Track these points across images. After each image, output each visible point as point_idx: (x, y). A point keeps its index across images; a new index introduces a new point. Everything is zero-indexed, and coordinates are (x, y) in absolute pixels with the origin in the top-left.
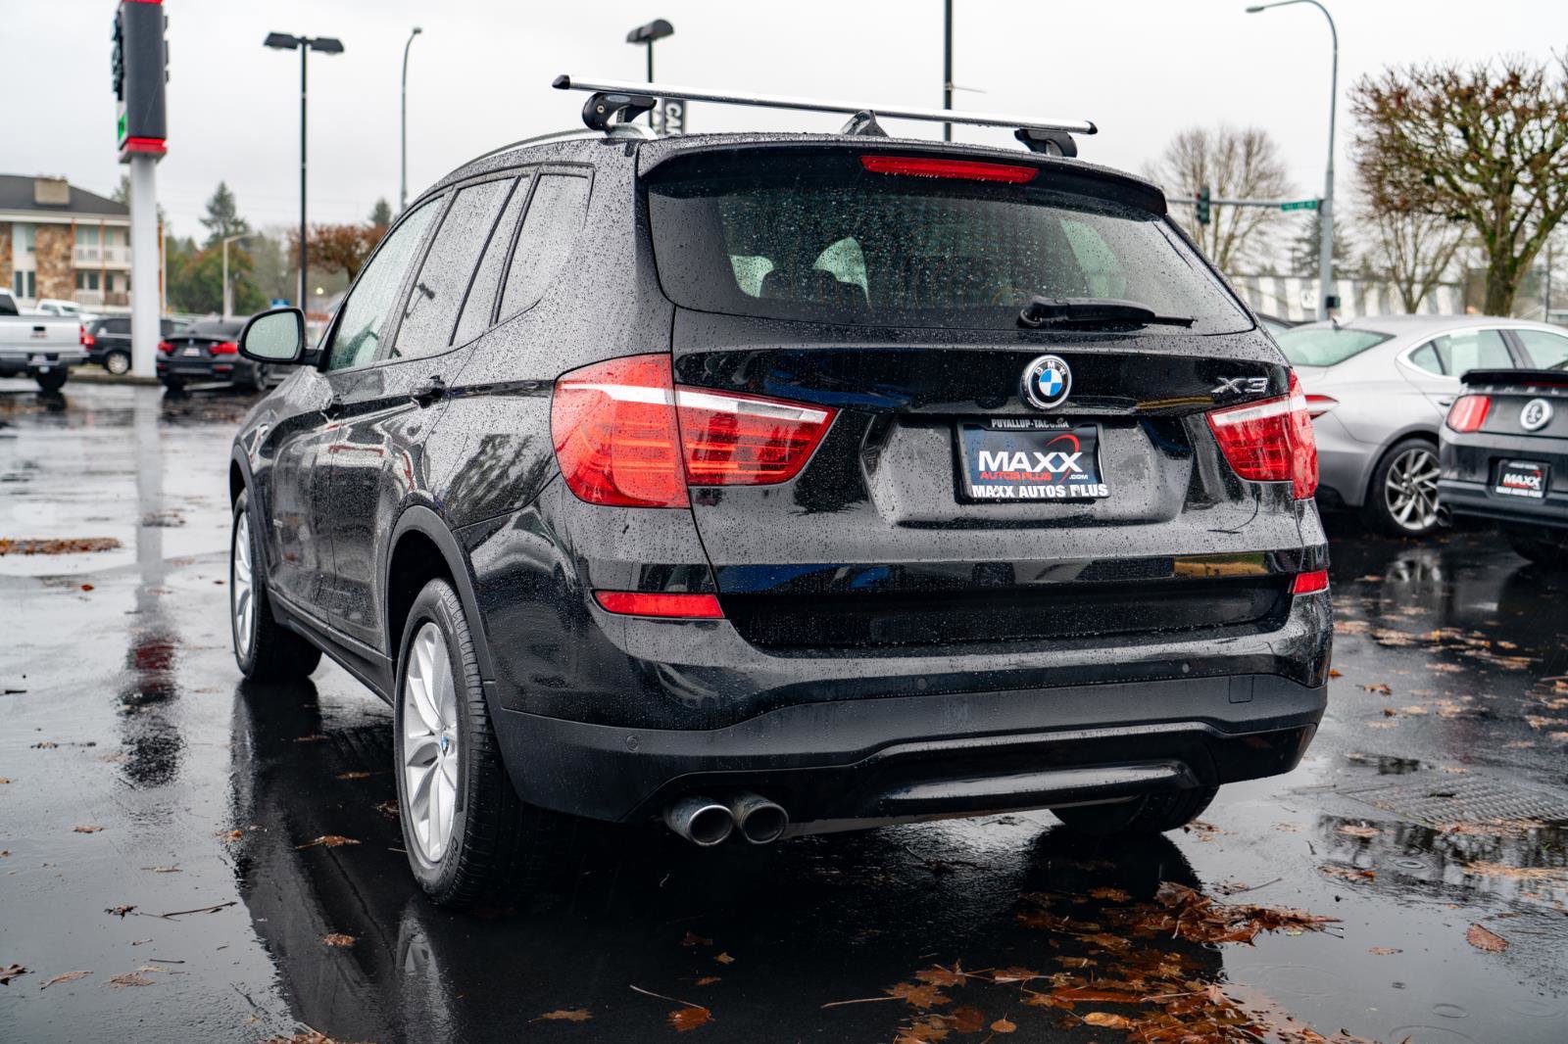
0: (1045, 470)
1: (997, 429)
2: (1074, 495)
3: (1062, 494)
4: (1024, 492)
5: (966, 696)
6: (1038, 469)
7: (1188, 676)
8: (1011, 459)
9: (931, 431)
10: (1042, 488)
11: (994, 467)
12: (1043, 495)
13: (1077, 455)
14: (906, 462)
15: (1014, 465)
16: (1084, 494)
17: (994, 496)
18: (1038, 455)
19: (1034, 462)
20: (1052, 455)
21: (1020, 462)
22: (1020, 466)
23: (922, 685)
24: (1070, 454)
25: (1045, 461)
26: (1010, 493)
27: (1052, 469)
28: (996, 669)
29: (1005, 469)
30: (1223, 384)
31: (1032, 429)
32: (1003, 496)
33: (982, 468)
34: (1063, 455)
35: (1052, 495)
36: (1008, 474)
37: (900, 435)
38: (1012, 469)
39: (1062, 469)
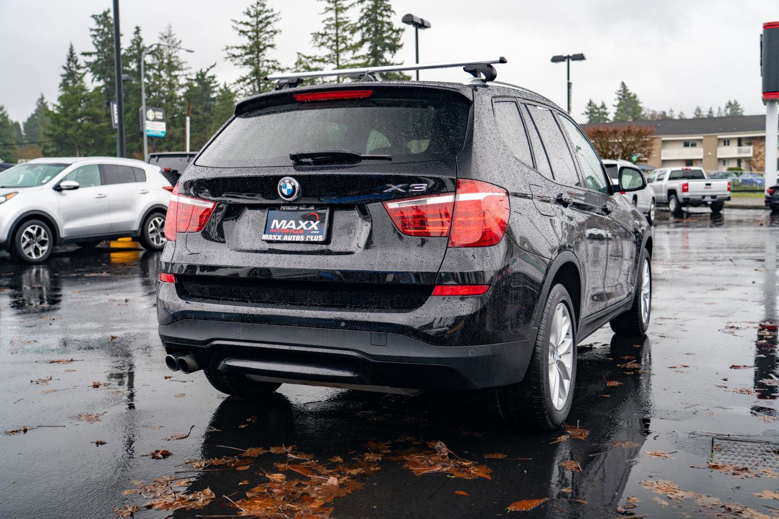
0: (302, 228)
1: (283, 210)
2: (307, 240)
3: (302, 239)
4: (286, 238)
5: (241, 324)
6: (299, 228)
7: (343, 328)
8: (287, 224)
9: (259, 211)
10: (294, 236)
11: (278, 227)
12: (294, 240)
13: (318, 222)
14: (246, 224)
15: (288, 226)
16: (312, 240)
17: (271, 239)
18: (301, 222)
19: (297, 225)
20: (307, 222)
21: (292, 225)
22: (291, 227)
23: (223, 316)
24: (315, 222)
25: (303, 225)
26: (279, 238)
27: (305, 228)
28: (250, 313)
29: (283, 228)
30: (390, 188)
31: (298, 210)
32: (276, 239)
33: (272, 227)
34: (312, 222)
35: (297, 240)
36: (283, 230)
37: (246, 213)
38: (286, 228)
39: (310, 228)
